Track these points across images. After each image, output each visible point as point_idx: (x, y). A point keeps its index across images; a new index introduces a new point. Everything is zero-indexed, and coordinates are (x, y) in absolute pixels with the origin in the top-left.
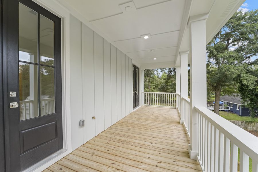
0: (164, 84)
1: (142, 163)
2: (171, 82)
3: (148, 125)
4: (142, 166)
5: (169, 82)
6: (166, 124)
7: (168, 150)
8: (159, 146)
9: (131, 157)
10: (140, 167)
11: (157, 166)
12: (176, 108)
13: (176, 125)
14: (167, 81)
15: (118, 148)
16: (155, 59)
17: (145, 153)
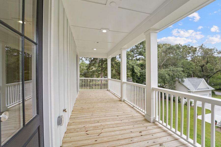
0: (86, 71)
1: (132, 138)
2: (91, 69)
3: (103, 107)
4: (134, 140)
5: (90, 70)
6: (115, 104)
7: (135, 122)
8: (127, 121)
9: (120, 137)
10: (134, 141)
11: (142, 136)
12: (108, 90)
13: (121, 103)
14: (88, 68)
15: (101, 134)
16: (95, 49)
17: (125, 130)
